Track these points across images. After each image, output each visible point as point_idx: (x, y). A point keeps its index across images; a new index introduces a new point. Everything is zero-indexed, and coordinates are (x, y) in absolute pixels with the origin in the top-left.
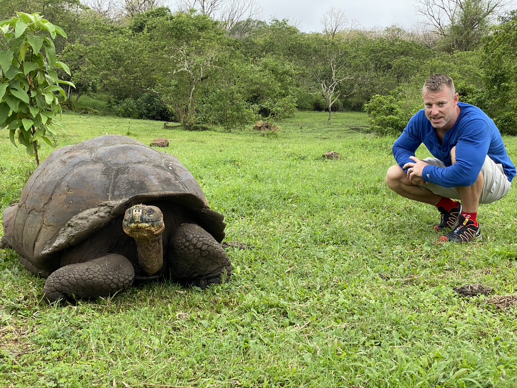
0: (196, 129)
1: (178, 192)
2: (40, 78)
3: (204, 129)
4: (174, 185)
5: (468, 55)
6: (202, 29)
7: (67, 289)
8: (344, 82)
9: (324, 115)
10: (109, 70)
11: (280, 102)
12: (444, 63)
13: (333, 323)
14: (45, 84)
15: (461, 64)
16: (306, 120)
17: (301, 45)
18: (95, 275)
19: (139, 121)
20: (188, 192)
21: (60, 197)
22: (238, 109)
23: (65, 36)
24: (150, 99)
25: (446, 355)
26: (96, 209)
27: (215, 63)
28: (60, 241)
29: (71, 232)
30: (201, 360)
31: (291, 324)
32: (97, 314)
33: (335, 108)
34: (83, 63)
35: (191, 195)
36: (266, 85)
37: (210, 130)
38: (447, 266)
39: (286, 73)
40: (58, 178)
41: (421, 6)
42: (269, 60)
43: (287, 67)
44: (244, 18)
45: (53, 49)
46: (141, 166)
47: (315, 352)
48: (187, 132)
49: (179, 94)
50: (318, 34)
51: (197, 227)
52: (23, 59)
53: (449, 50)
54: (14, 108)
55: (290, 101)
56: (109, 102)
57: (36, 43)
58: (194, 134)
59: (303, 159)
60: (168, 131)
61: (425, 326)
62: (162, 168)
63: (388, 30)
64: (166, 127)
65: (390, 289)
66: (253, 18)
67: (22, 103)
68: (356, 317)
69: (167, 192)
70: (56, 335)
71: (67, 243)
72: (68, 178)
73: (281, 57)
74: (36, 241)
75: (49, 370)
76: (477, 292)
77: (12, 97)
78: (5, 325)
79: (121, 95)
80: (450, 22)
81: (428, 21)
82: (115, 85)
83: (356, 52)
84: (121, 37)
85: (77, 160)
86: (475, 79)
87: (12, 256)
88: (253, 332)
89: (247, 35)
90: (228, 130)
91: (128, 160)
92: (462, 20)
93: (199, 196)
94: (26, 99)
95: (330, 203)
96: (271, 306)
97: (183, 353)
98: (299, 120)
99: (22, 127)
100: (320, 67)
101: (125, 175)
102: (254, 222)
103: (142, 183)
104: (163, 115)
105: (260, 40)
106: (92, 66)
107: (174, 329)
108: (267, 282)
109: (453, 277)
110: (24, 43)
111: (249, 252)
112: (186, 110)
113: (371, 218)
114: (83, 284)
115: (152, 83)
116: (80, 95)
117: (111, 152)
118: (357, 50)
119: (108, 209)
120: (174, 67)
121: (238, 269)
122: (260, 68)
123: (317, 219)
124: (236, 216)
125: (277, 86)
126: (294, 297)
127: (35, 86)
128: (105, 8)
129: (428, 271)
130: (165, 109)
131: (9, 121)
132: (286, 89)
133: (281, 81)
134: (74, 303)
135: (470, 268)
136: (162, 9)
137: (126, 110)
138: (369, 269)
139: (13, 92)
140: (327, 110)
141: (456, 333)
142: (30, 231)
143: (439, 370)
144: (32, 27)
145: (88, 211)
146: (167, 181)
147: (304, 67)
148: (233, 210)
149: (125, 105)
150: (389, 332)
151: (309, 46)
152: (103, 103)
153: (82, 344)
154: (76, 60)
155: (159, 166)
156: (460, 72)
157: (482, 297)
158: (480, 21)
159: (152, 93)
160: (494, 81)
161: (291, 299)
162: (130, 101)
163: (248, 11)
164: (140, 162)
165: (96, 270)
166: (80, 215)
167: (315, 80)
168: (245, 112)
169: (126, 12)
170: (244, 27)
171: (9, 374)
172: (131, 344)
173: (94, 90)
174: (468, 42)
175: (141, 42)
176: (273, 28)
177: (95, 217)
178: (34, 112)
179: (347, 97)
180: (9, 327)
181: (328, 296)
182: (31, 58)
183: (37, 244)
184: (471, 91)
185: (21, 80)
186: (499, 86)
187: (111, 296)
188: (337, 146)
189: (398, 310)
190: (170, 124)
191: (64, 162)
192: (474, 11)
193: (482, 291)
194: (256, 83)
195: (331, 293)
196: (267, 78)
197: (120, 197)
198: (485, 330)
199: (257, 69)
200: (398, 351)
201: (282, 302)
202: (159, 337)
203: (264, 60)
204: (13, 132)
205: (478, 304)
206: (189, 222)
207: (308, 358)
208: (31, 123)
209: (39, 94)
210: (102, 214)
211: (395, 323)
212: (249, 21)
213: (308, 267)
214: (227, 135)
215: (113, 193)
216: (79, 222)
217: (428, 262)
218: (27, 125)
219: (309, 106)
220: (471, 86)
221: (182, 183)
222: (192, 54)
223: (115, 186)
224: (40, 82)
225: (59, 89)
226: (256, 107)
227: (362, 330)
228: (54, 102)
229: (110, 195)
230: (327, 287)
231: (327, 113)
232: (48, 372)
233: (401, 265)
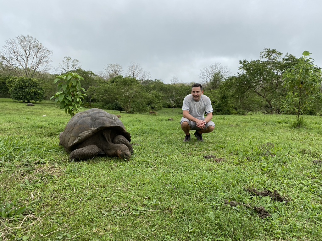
0: (130, 113)
1: (115, 126)
2: (75, 93)
3: (133, 113)
4: (114, 124)
5: (215, 91)
6: (132, 82)
7: (76, 156)
8: (177, 99)
9: (171, 109)
10: (103, 95)
11: (157, 105)
12: (208, 93)
13: (163, 166)
14: (77, 95)
15: (213, 93)
16: (166, 111)
17: (164, 88)
18: (85, 151)
19: (112, 111)
20: (119, 126)
21: (77, 127)
22: (144, 107)
23: (83, 79)
24: (116, 104)
25: (198, 175)
26: (87, 131)
27: (137, 92)
28: (76, 141)
29: (79, 138)
30: (118, 178)
31: (150, 167)
32: (87, 164)
33: (175, 107)
34: (95, 92)
35: (119, 127)
36: (153, 99)
37: (135, 113)
38: (202, 150)
39: (159, 96)
40: (76, 122)
41: (201, 76)
42: (154, 92)
43: (160, 94)
44: (146, 79)
45: (80, 84)
46: (104, 118)
47: (156, 175)
48: (127, 114)
49: (125, 102)
50: (170, 84)
51: (122, 136)
52: (70, 87)
53: (210, 89)
54: (67, 102)
55: (161, 104)
56: (103, 105)
57: (74, 82)
58: (130, 114)
59: (162, 120)
60: (122, 114)
61: (193, 167)
62: (111, 118)
63: (191, 83)
64: (121, 112)
65: (184, 157)
66: (149, 79)
67: (69, 101)
68: (171, 165)
69: (111, 126)
70: (72, 170)
71: (78, 142)
72: (79, 122)
73: (158, 91)
74: (68, 142)
75: (67, 180)
76: (211, 157)
77: (66, 99)
78: (56, 167)
79: (107, 103)
80: (210, 81)
81: (203, 80)
82: (105, 99)
83: (181, 90)
84: (107, 85)
85: (83, 116)
86: (217, 98)
87: (62, 148)
88: (137, 169)
89: (147, 84)
90: (141, 113)
91: (99, 116)
92: (213, 80)
93: (123, 127)
94: (71, 100)
95: (168, 132)
96: (144, 162)
97: (113, 176)
98: (164, 111)
99: (69, 109)
100: (170, 94)
101: (98, 120)
102: (143, 138)
103: (103, 123)
104: (120, 109)
105: (151, 86)
106: (97, 94)
107: (111, 169)
108: (144, 155)
109: (204, 153)
110: (70, 82)
111: (139, 146)
112: (127, 107)
113: (181, 137)
114: (81, 154)
115: (117, 99)
116: (94, 103)
117: (94, 113)
118: (181, 89)
119: (92, 131)
120: (124, 94)
121: (136, 151)
122: (151, 94)
123: (163, 137)
124: (137, 136)
125: (156, 100)
126: (152, 159)
127: (74, 96)
128: (102, 76)
129: (196, 151)
130: (121, 107)
131: (65, 107)
132: (159, 101)
133: (158, 98)
134: (79, 161)
135: (210, 150)
136: (120, 76)
137: (108, 107)
138: (178, 151)
139: (66, 97)
140: (172, 108)
141: (202, 169)
142: (67, 139)
143: (195, 179)
144: (73, 77)
145: (85, 132)
146: (112, 122)
147: (165, 94)
148: (137, 134)
149: (108, 106)
150: (181, 169)
151: (166, 88)
152: (101, 105)
153: (80, 173)
154: (92, 92)
155: (109, 118)
156: (213, 96)
157: (212, 159)
158: (219, 80)
159: (117, 102)
160: (223, 98)
161: (151, 160)
162: (110, 104)
163: (148, 77)
164: (103, 117)
165: (85, 150)
166: (82, 133)
167: (168, 98)
168: (146, 108)
169: (109, 77)
170: (146, 82)
171: (55, 182)
172: (96, 173)
173: (99, 101)
174: (216, 87)
175: (113, 86)
176: (155, 82)
177: (87, 133)
178: (73, 104)
179: (179, 104)
180: (57, 168)
181: (163, 159)
182: (73, 87)
183: (69, 143)
184: (216, 102)
185: (69, 93)
186: (224, 100)
187: (92, 159)
188: (173, 117)
189: (185, 163)
190: (122, 111)
191: (78, 117)
192: (217, 77)
193: (212, 156)
194: (150, 99)
195: (165, 158)
196: (154, 97)
197: (96, 127)
198: (211, 168)
199: (150, 95)
200: (183, 174)
201: (148, 160)
202: (106, 171)
203: (152, 92)
204: (66, 110)
205: (211, 161)
206: (120, 135)
207: (153, 176)
208: (72, 107)
209: (75, 98)
210: (89, 132)
211: (184, 166)
212: (148, 80)
213: (158, 150)
214: (140, 115)
215: (94, 126)
216: (82, 135)
217: (196, 149)
218: (71, 108)
219: (167, 106)
220: (216, 100)
221: (117, 123)
222: (129, 90)
223: (94, 124)
224: (75, 94)
225: (81, 96)
226: (150, 106)
227: (172, 168)
228: (80, 100)
229: (93, 126)
230: (163, 156)
231: (172, 109)
232: (67, 181)
233: (188, 150)
